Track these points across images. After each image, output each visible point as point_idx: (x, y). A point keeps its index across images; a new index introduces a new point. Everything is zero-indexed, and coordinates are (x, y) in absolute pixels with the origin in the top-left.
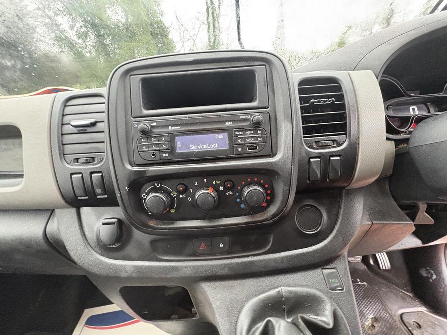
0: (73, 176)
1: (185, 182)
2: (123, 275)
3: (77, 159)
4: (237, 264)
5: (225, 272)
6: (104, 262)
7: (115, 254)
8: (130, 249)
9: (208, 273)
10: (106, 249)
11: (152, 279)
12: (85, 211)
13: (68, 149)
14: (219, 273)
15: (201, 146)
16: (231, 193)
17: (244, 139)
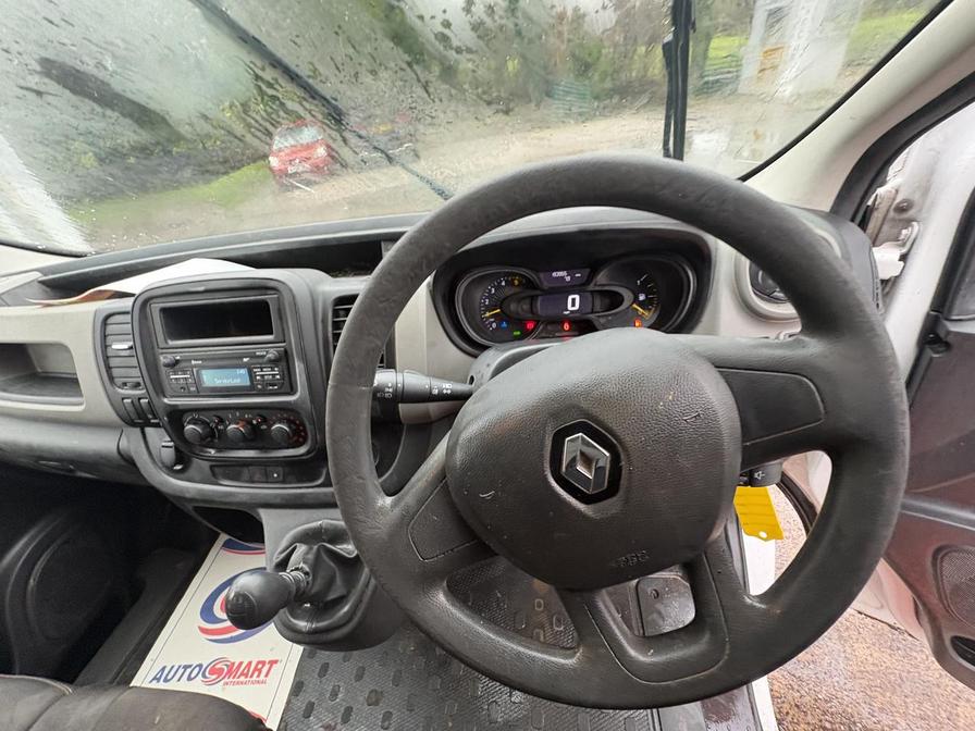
0: (125, 401)
1: (220, 413)
2: (187, 495)
3: (125, 384)
4: (288, 495)
5: (278, 501)
6: (171, 483)
7: (178, 476)
8: (192, 472)
9: (263, 501)
10: (170, 470)
11: (212, 502)
12: (149, 430)
13: (115, 372)
14: (271, 502)
15: (225, 381)
16: (264, 427)
17: (262, 376)
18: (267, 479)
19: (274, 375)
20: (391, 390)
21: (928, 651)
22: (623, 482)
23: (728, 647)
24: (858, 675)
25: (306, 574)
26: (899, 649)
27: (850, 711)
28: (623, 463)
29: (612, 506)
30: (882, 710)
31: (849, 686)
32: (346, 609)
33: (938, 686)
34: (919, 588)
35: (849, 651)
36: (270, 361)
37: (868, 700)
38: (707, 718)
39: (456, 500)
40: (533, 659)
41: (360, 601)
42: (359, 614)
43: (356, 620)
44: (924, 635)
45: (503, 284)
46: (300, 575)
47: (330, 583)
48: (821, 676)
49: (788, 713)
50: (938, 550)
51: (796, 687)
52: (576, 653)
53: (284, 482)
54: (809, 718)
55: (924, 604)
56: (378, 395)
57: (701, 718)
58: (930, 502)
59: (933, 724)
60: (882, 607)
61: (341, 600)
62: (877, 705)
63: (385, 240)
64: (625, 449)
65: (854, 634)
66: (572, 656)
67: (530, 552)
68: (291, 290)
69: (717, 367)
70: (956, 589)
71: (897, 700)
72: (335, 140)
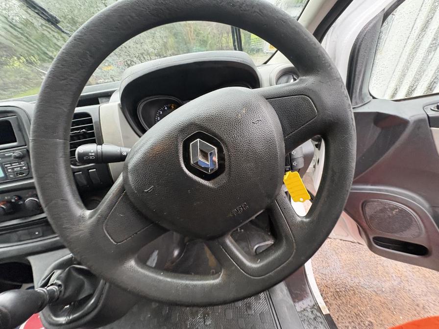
14: (34, 250)
16: (21, 202)
17: (13, 169)
18: (32, 236)
19: (21, 167)
20: (93, 154)
21: (366, 247)
22: (227, 163)
23: (295, 244)
24: (344, 266)
25: (59, 286)
26: (355, 251)
27: (344, 281)
28: (225, 152)
29: (222, 179)
30: (354, 277)
31: (342, 272)
32: (92, 301)
33: (370, 262)
34: (359, 221)
35: (339, 257)
36: (16, 157)
37: (349, 275)
38: (294, 302)
39: (132, 200)
40: (195, 286)
41: (101, 294)
42: (101, 302)
43: (100, 305)
44: (363, 240)
45: (166, 108)
46: (55, 288)
47: (80, 288)
48: (332, 271)
49: (323, 290)
50: (363, 204)
51: (324, 278)
52: (220, 275)
53: (43, 236)
54: (332, 290)
55: (361, 227)
56: (85, 158)
57: (292, 302)
58: (357, 185)
59: (371, 277)
60: (348, 235)
61: (89, 297)
62: (353, 276)
63: (100, 97)
64: (225, 143)
65: (340, 250)
66: (218, 277)
67: (182, 220)
68: (25, 111)
69: (267, 99)
70: (371, 217)
71: (359, 272)
72: (58, 40)
